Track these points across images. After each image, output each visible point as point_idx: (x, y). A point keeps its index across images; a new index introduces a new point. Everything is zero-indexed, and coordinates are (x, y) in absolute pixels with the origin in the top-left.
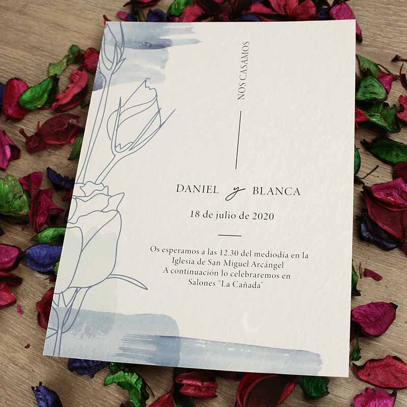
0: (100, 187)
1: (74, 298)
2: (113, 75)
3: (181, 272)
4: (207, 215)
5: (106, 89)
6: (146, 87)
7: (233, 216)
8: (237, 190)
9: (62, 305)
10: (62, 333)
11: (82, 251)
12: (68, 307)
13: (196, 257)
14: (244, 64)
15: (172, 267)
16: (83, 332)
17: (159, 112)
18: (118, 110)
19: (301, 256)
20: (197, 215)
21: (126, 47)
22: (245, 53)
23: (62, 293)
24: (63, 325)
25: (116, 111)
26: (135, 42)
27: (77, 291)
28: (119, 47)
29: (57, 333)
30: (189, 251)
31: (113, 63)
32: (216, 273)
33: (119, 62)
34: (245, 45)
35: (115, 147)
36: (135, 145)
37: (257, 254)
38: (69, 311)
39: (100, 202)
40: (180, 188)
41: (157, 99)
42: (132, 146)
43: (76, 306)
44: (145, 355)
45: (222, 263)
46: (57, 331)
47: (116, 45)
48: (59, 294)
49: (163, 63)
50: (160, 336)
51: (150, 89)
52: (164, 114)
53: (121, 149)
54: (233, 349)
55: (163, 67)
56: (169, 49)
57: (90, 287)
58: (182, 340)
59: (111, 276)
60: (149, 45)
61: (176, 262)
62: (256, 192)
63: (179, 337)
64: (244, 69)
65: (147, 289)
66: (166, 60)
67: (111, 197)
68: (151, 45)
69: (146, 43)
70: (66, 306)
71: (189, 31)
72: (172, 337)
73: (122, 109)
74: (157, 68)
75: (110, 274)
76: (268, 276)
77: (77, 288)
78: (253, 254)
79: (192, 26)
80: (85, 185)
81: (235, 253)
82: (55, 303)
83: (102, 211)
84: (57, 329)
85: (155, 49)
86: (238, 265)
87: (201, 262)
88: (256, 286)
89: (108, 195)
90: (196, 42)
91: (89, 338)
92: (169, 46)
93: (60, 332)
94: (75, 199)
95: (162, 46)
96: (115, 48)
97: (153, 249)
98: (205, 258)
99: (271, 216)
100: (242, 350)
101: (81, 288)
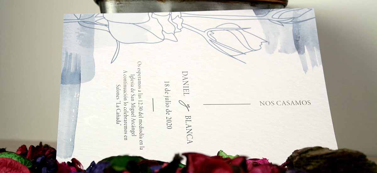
0: (180, 27)
1: (102, 24)
2: (268, 20)
3: (125, 80)
4: (167, 91)
5: (256, 18)
6: (261, 43)
7: (167, 106)
8: (187, 106)
9: (96, 19)
10: (78, 22)
11: (134, 24)
12: (95, 23)
13: (136, 87)
14: (290, 102)
15: (128, 75)
16: (80, 33)
17: (242, 53)
18: (240, 28)
19: (141, 146)
20: (166, 85)
21: (293, 25)
22: (301, 103)
23: (104, 18)
24: (84, 22)
25: (239, 27)
26: (299, 30)
27: (106, 25)
28: (293, 20)
29: (78, 19)
30: (139, 83)
31: (278, 18)
32: (125, 99)
33: (280, 23)
34: (308, 103)
35: (211, 31)
36: (215, 43)
37: (141, 121)
38: (94, 23)
39: (169, 28)
40: (186, 74)
41: (252, 51)
42: (213, 41)
43: (96, 26)
44: (67, 67)
45: (133, 102)
46: (80, 19)
47: (294, 18)
48: (103, 16)
49: (284, 50)
50: (80, 74)
51: (260, 46)
52: (241, 57)
53: (210, 34)
54: (74, 112)
55: (280, 51)
56: (297, 53)
57: (110, 32)
58: (78, 85)
59: (118, 42)
60: (298, 39)
61: (132, 77)
62: (187, 118)
63: (80, 83)
64: (286, 103)
65: (111, 63)
66: (286, 52)
67: (174, 34)
68: (298, 41)
69: (299, 37)
70: (96, 21)
71: (314, 64)
72: (80, 79)
73: (241, 31)
74: (279, 48)
75: (119, 42)
76: (126, 128)
77: (108, 25)
78: (140, 119)
79: (319, 65)
80: (180, 18)
81: (141, 109)
82: (97, 15)
83: (163, 31)
84: (81, 19)
85: (295, 44)
86: (132, 111)
87: (132, 90)
88: (118, 122)
89: (174, 33)
90: (305, 69)
91: (77, 36)
92: (299, 53)
93: (79, 20)
94: (169, 14)
95: (299, 48)
96: (291, 18)
97: (139, 63)
98: (136, 92)
99: (170, 127)
100: (73, 116)
101: (108, 27)
